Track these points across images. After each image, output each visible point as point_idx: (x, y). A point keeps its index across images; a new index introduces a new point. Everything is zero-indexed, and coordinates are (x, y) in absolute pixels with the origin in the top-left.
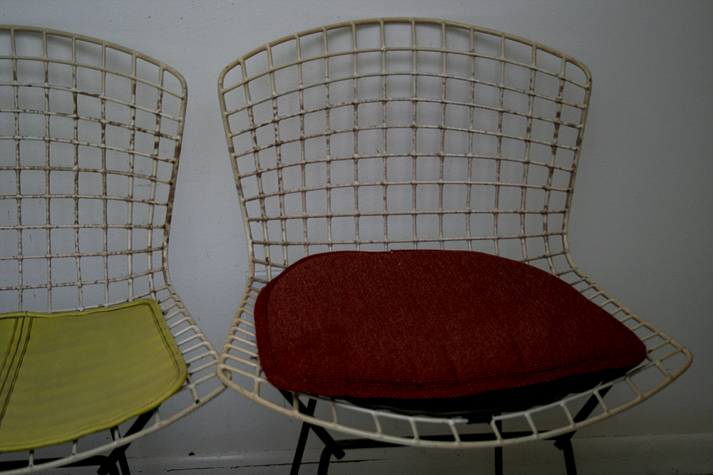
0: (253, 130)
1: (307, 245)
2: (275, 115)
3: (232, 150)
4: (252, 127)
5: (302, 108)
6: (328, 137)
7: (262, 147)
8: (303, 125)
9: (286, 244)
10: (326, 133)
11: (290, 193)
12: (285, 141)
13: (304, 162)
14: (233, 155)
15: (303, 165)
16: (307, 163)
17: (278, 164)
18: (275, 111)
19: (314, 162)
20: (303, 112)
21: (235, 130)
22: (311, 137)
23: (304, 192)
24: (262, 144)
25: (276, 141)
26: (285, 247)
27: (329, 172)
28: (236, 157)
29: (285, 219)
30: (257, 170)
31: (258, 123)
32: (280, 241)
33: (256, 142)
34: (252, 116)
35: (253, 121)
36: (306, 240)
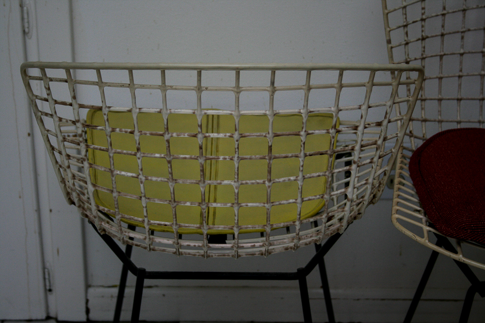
0: (405, 26)
1: (440, 122)
2: (423, 14)
3: (389, 42)
4: (405, 24)
5: (444, 8)
6: (463, 34)
7: (412, 40)
8: (444, 23)
9: (425, 121)
10: (462, 30)
11: (430, 78)
12: (429, 36)
13: (442, 53)
14: (390, 46)
15: (441, 57)
16: (445, 55)
17: (422, 55)
18: (423, 11)
19: (451, 54)
20: (445, 12)
21: (392, 26)
22: (450, 33)
23: (441, 78)
24: (412, 38)
25: (422, 36)
26: (424, 123)
27: (461, 63)
28: (392, 48)
29: (425, 100)
30: (406, 59)
31: (410, 20)
32: (420, 118)
33: (407, 36)
34: (406, 14)
35: (406, 18)
36: (439, 117)
